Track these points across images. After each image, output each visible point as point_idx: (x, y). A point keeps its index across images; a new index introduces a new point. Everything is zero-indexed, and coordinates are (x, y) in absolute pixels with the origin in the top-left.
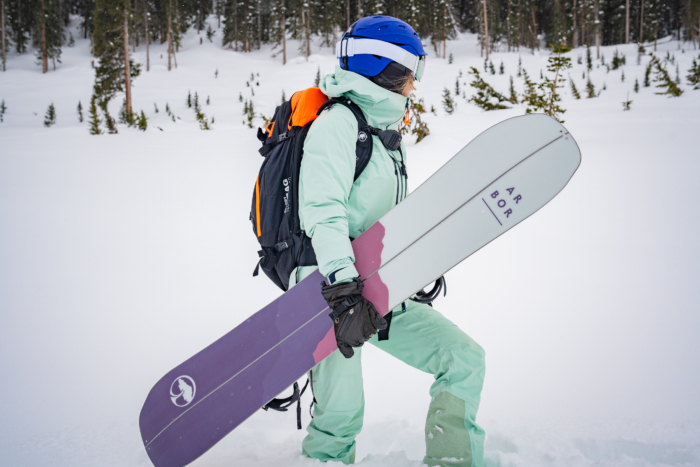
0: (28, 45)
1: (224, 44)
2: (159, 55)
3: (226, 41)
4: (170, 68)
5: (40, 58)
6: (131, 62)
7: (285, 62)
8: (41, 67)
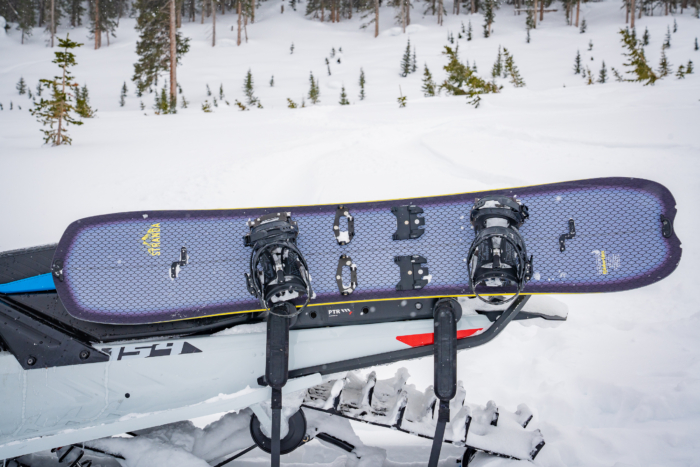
0: (85, 18)
1: (309, 12)
2: (230, 27)
3: (310, 9)
4: (239, 43)
5: (92, 32)
6: (177, 37)
7: (377, 34)
8: (93, 42)
